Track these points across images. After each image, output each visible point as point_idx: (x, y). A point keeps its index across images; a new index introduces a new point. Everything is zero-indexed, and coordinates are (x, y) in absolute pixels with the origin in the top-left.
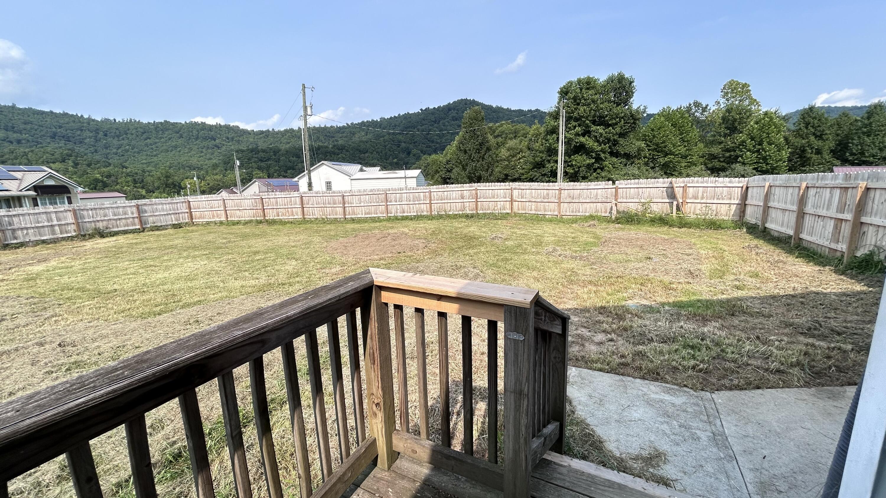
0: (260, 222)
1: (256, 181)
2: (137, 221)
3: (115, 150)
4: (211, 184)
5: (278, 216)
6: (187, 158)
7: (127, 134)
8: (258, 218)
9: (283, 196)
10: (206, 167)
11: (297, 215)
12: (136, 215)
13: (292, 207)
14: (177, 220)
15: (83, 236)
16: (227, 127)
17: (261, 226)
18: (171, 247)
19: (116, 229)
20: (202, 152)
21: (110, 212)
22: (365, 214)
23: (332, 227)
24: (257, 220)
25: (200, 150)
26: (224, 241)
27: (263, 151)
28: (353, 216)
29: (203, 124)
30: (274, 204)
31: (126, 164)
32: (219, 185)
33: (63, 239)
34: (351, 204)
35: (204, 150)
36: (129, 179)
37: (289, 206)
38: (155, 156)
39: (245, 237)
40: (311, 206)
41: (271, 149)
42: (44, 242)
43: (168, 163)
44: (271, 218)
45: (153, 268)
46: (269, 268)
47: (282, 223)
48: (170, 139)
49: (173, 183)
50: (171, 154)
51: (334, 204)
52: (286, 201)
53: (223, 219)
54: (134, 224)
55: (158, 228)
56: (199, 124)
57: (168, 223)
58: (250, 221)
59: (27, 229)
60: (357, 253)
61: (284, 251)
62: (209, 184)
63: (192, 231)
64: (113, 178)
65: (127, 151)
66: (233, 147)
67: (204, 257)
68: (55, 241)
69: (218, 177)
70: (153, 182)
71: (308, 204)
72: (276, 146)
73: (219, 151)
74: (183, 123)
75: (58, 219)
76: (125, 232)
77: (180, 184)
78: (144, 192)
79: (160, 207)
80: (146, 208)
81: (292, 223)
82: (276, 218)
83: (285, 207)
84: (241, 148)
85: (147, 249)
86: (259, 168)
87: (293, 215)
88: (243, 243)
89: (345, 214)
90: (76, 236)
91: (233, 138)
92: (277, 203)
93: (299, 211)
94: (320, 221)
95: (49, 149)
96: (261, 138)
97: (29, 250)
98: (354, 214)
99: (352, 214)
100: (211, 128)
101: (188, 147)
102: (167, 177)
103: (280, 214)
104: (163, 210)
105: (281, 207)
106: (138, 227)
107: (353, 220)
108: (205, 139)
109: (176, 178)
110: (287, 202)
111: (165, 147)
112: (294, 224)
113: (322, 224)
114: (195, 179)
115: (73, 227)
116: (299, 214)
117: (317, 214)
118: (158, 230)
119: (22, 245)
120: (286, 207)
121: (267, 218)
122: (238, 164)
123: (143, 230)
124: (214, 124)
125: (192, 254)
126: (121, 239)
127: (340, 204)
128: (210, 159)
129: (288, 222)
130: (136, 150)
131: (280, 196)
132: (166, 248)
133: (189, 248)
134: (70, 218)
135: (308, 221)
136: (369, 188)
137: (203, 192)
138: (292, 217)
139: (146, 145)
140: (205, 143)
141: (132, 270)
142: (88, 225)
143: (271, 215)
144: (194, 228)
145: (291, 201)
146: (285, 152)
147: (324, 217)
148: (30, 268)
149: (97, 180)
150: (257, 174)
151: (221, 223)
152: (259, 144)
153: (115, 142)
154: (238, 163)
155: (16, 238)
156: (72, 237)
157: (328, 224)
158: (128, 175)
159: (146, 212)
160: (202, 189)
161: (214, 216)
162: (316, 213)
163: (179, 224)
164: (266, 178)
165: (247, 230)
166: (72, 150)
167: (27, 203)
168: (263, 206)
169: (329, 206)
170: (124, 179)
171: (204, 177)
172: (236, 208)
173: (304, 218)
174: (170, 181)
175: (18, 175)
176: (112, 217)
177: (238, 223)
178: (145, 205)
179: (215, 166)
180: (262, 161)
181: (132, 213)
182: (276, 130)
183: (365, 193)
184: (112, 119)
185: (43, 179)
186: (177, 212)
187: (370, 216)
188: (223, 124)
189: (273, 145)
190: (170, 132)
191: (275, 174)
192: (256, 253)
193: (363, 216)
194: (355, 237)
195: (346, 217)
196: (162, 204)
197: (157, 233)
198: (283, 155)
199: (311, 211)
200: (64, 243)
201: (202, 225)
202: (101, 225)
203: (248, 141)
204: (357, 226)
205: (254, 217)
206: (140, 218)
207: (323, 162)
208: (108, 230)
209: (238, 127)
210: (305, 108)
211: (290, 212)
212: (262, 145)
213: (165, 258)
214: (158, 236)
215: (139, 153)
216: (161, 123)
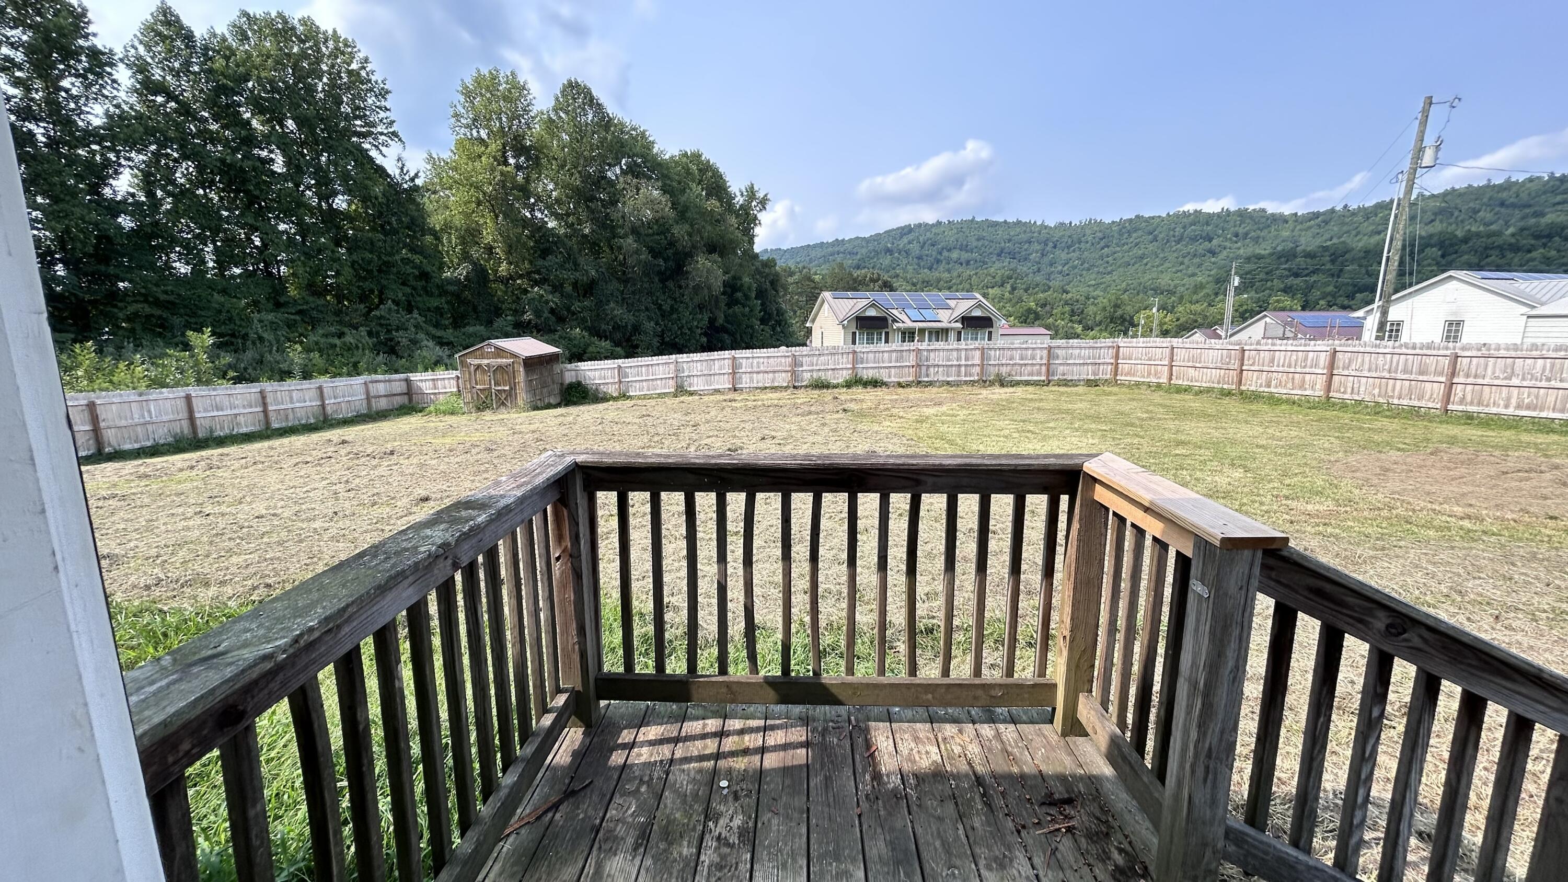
0: (1229, 393)
1: (1265, 316)
2: (1044, 368)
3: (1060, 268)
4: (1182, 320)
5: (1269, 386)
6: (1154, 275)
7: (1080, 242)
8: (1225, 386)
9: (1290, 348)
10: (1182, 289)
11: (1313, 388)
12: (1044, 361)
13: (1304, 370)
14: (1094, 374)
15: (984, 383)
16: (1242, 214)
17: (1226, 400)
18: (1067, 412)
19: (1019, 378)
20: (1182, 263)
21: (1017, 354)
22: (1518, 407)
23: (1395, 425)
24: (1222, 389)
25: (1180, 259)
26: (1145, 415)
27: (1309, 255)
28: (1470, 408)
29: (1197, 213)
30: (1266, 362)
31: (1068, 288)
32: (1196, 321)
33: (966, 382)
34: (1476, 376)
35: (1186, 261)
36: (1067, 308)
37: (1299, 370)
38: (1109, 273)
39: (1184, 414)
40: (1353, 373)
41: (1325, 249)
42: (948, 383)
43: (1124, 285)
44: (1251, 388)
45: (1029, 435)
46: (1185, 472)
47: (1273, 400)
48: (1137, 244)
49: (1122, 317)
50: (1131, 269)
51: (1421, 373)
52: (1294, 357)
53: (1164, 380)
54: (1039, 374)
55: (1066, 383)
56: (1190, 215)
57: (1082, 377)
58: (1209, 390)
59: (938, 366)
60: (1405, 490)
61: (1233, 452)
62: (1178, 320)
63: (1110, 394)
64: (1048, 308)
65: (1074, 267)
66: (1242, 251)
67: (1099, 433)
68: (958, 384)
69: (1197, 308)
70: (1095, 314)
71: (1346, 367)
72: (1344, 242)
73: (1213, 260)
74: (1164, 215)
75: (967, 359)
76: (1027, 383)
77: (1132, 318)
78: (1079, 329)
79: (1077, 352)
80: (1059, 352)
81: (1294, 403)
82: (1261, 389)
83: (1287, 369)
84: (1258, 251)
85: (1039, 409)
86: (1286, 290)
87: (1302, 387)
88: (1171, 425)
89: (1447, 399)
90: (977, 381)
91: (1246, 234)
92: (1272, 361)
93: (1321, 381)
94: (1367, 407)
95: (992, 270)
96: (1310, 228)
97: (935, 390)
98: (1479, 404)
99: (1472, 403)
100: (1210, 218)
101: (1161, 255)
102: (1116, 306)
103: (1273, 383)
104: (1079, 357)
105: (1281, 369)
106: (1043, 378)
107: (1469, 418)
108: (1194, 239)
109: (1128, 308)
110: (1296, 361)
111: (1126, 259)
112: (1299, 405)
113: (1368, 414)
114: (1155, 310)
115: (978, 369)
116: (1318, 386)
117: (1367, 391)
118: (1066, 385)
119: (931, 384)
120: (1292, 370)
121: (1243, 388)
122: (1236, 284)
123: (1048, 383)
124: (1217, 209)
125: (1086, 426)
126: (1019, 391)
127: (1441, 374)
128: (1194, 275)
129: (1287, 401)
130: (1086, 265)
131: (1283, 348)
132: (1060, 411)
133: (1087, 417)
134: (976, 359)
135: (1334, 404)
136: (1552, 342)
137: (1165, 333)
138: (1299, 392)
139: (1101, 258)
140: (1191, 248)
141: (1007, 432)
142: (992, 368)
143: (1252, 383)
144: (1115, 389)
145: (1306, 359)
146: (1362, 254)
147: (1381, 400)
148: (925, 409)
149: (1029, 310)
150: (1278, 301)
151: (1159, 386)
152: (1303, 240)
153: (1064, 256)
154: (1236, 281)
155: (927, 376)
156: (974, 381)
157: (1387, 417)
158: (1066, 303)
159: (1058, 357)
160: (1165, 327)
161: (1149, 374)
162: (1362, 389)
163: (1096, 381)
164: (1296, 310)
165: (1195, 404)
166: (1014, 270)
167: (952, 336)
168: (1242, 364)
169: (1404, 377)
170: (1060, 309)
171: (1173, 307)
172: (1190, 364)
173: (1328, 398)
174: (1119, 312)
175: (952, 303)
176: (1018, 361)
177: (1187, 390)
178: (1059, 347)
179: (1199, 287)
180: (1296, 275)
181: (1041, 358)
182: (1353, 206)
183: (1535, 353)
184: (1067, 222)
185: (971, 309)
186: (1098, 361)
187: (1534, 414)
188: (1233, 209)
189: (1335, 241)
190: (1140, 233)
191: (1322, 302)
192: (1180, 443)
193: (1510, 411)
194: (1432, 454)
195: (1450, 407)
196: (1081, 348)
197: (1062, 389)
198: (1353, 260)
199: (1350, 385)
200: (965, 387)
201: (1129, 387)
202: (1004, 370)
203: (1276, 237)
204: (1474, 433)
205: (1219, 383)
206: (1048, 365)
207: (1451, 273)
208: (1009, 379)
209: (1264, 210)
210: (1419, 151)
211: (1296, 382)
212: (1308, 242)
213: (1051, 425)
214: (1062, 393)
215: (1089, 270)
216: (1131, 220)
